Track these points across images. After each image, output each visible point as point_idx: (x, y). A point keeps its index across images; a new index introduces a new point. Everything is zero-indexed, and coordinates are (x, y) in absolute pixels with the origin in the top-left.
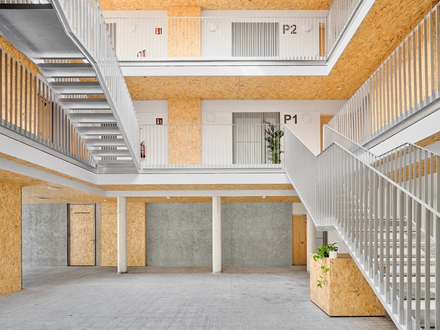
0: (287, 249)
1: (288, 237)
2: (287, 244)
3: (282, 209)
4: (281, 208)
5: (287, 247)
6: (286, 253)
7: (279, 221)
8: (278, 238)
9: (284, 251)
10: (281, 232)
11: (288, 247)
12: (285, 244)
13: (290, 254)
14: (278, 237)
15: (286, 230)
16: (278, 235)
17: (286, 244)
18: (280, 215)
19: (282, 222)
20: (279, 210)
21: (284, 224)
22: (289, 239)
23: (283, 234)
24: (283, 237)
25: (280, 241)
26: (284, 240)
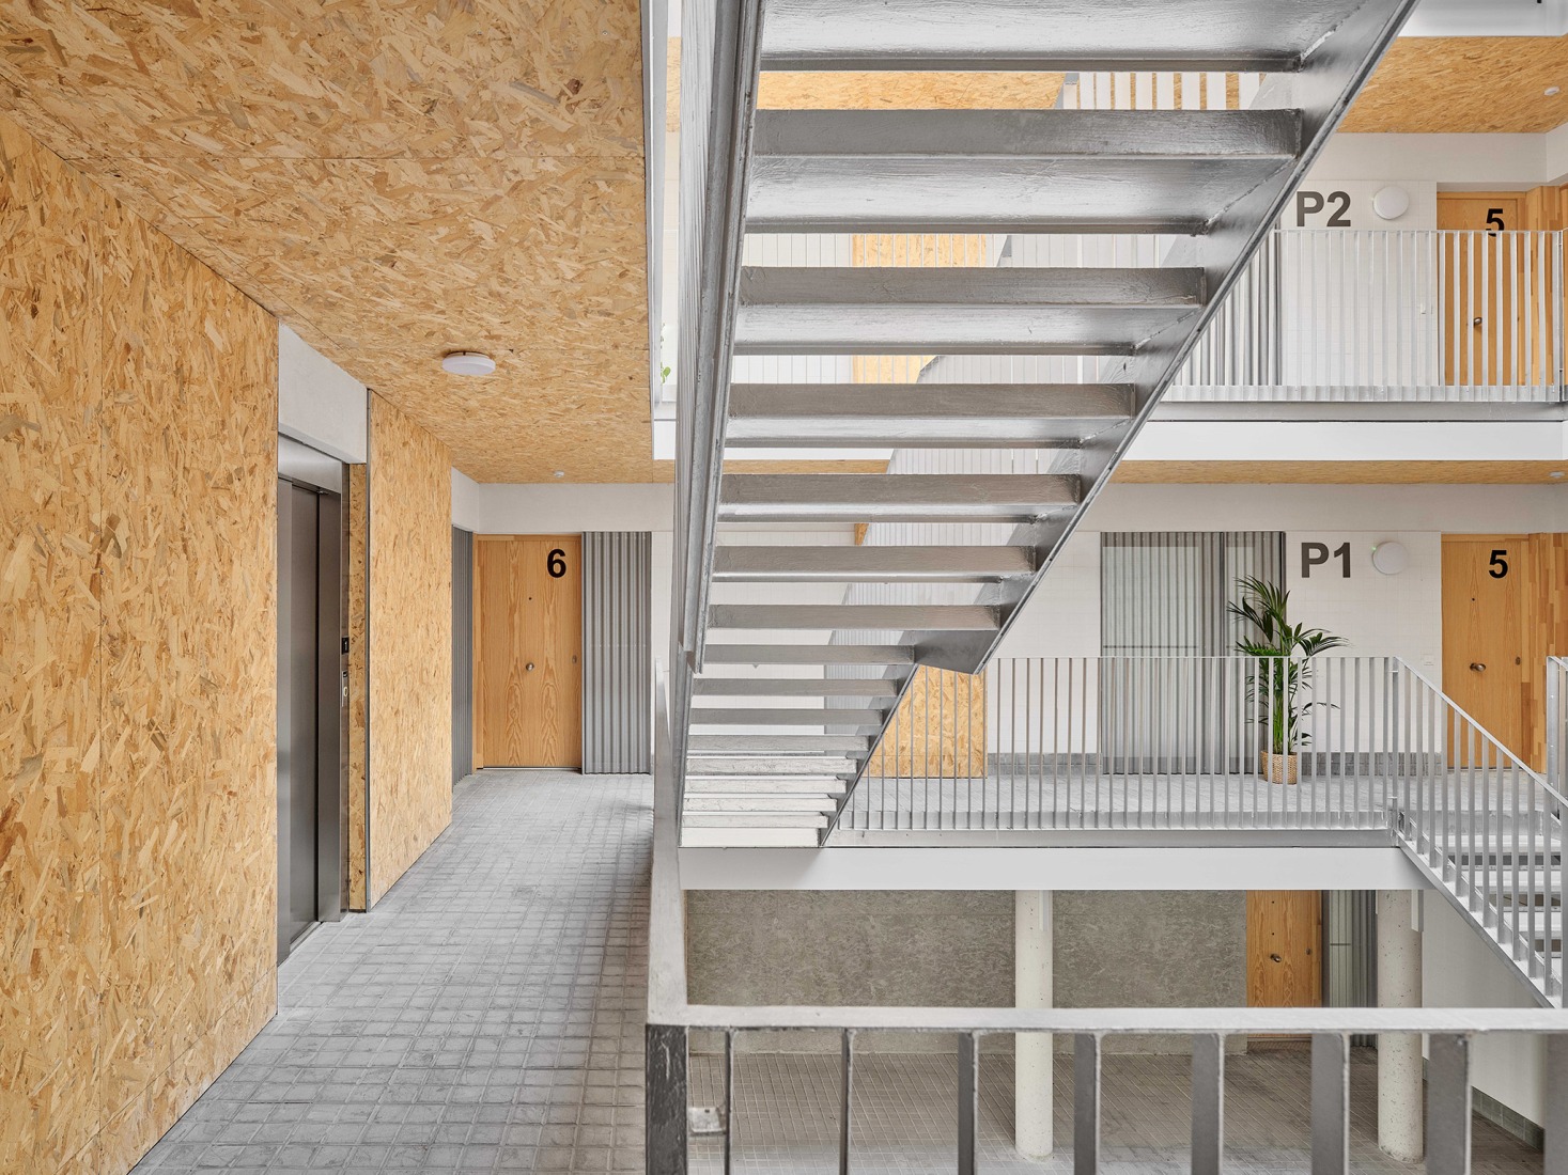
0: (1225, 990)
1: (1232, 943)
2: (1228, 973)
8: (1193, 950)
9: (1216, 1000)
10: (1204, 927)
11: (1230, 983)
12: (1218, 972)
14: (1190, 947)
15: (1225, 918)
16: (1192, 937)
17: (1223, 972)
22: (1234, 953)
23: (1212, 932)
24: (1212, 944)
25: (1198, 961)
26: (1217, 955)
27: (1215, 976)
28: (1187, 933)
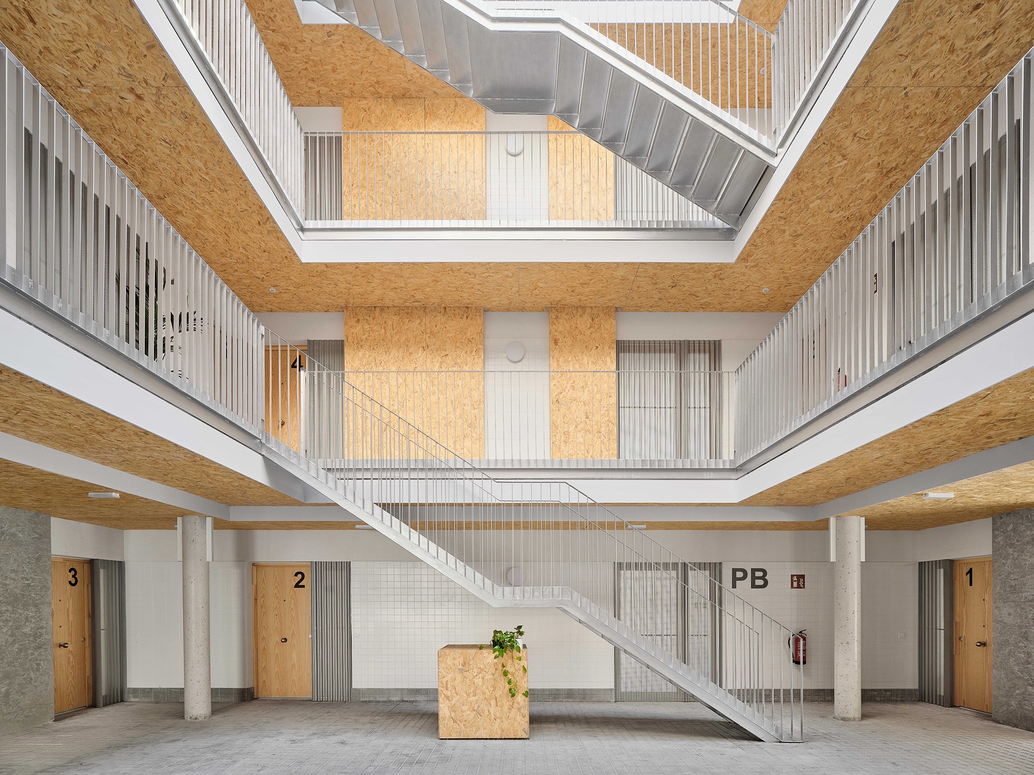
0: (38, 670)
1: (42, 628)
2: (40, 654)
3: (22, 531)
4: (20, 528)
5: (38, 665)
6: (37, 684)
7: (13, 575)
8: (12, 636)
9: (31, 679)
10: (21, 614)
11: (42, 663)
12: (32, 654)
13: (47, 685)
14: (9, 633)
15: (36, 606)
16: (10, 624)
17: (36, 653)
18: (17, 554)
19: (22, 578)
20: (13, 535)
21: (29, 585)
22: (44, 636)
23: (27, 619)
24: (27, 630)
25: (16, 646)
26: (31, 638)
27: (30, 657)
28: (7, 621)
